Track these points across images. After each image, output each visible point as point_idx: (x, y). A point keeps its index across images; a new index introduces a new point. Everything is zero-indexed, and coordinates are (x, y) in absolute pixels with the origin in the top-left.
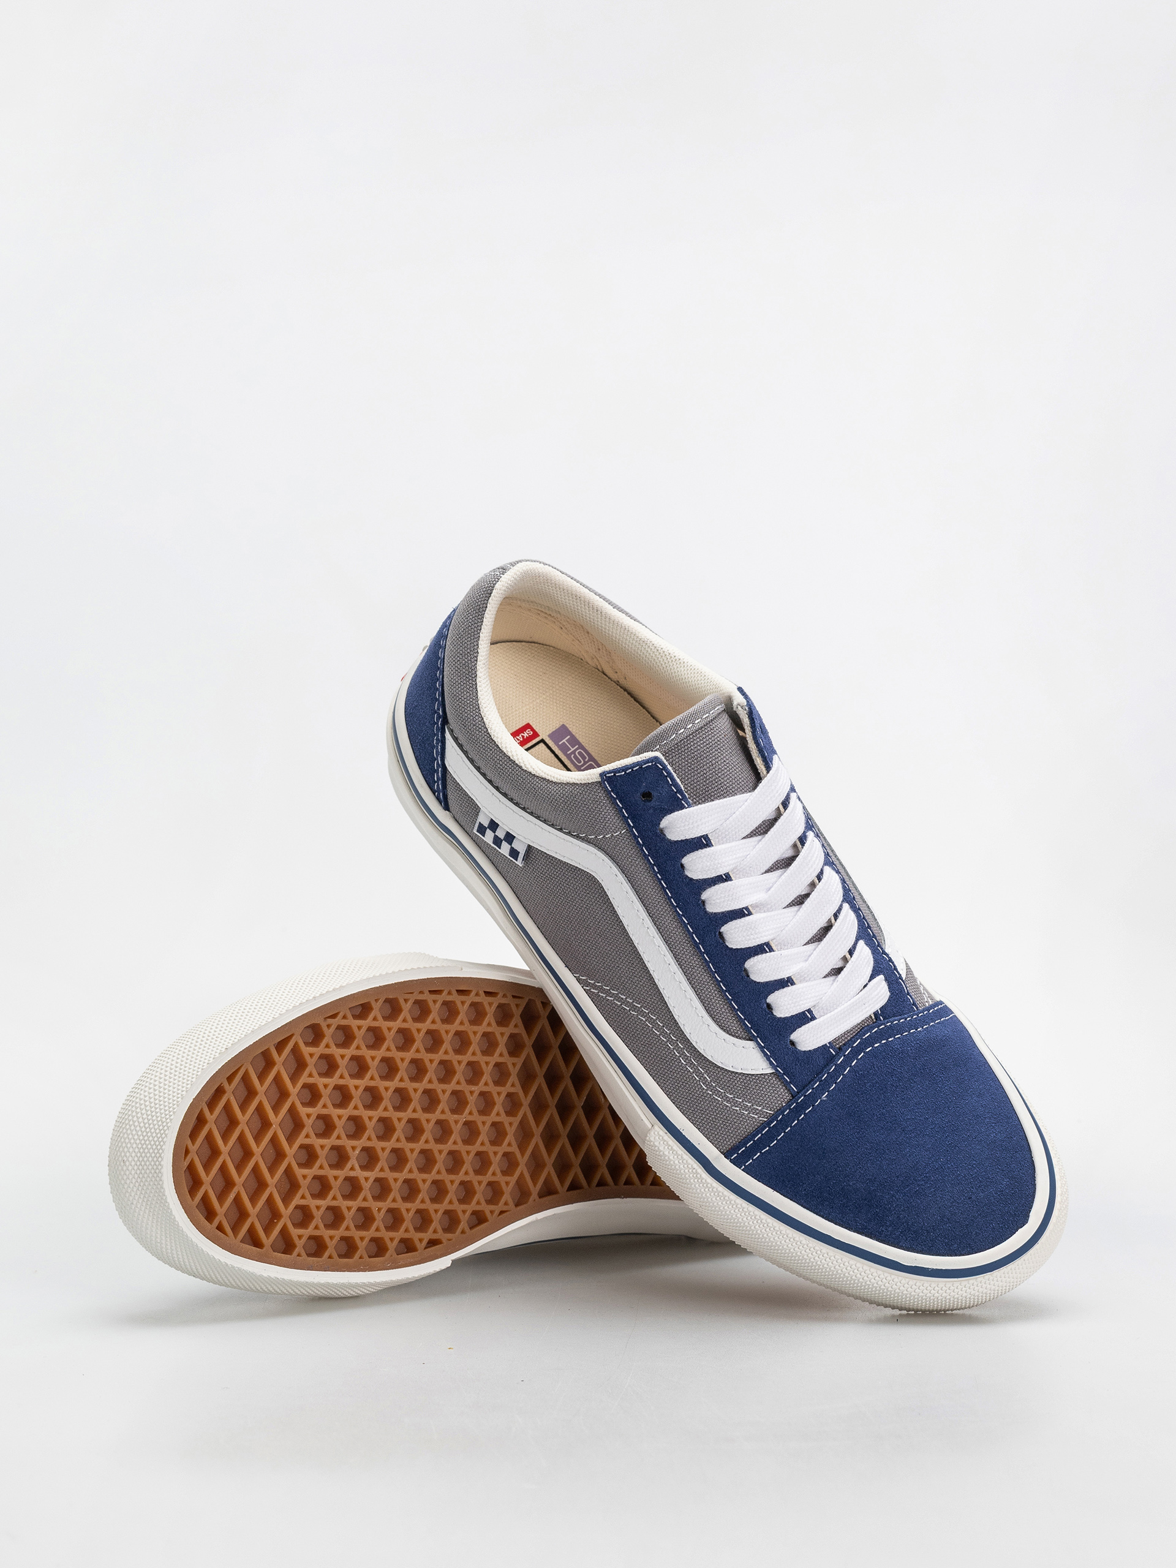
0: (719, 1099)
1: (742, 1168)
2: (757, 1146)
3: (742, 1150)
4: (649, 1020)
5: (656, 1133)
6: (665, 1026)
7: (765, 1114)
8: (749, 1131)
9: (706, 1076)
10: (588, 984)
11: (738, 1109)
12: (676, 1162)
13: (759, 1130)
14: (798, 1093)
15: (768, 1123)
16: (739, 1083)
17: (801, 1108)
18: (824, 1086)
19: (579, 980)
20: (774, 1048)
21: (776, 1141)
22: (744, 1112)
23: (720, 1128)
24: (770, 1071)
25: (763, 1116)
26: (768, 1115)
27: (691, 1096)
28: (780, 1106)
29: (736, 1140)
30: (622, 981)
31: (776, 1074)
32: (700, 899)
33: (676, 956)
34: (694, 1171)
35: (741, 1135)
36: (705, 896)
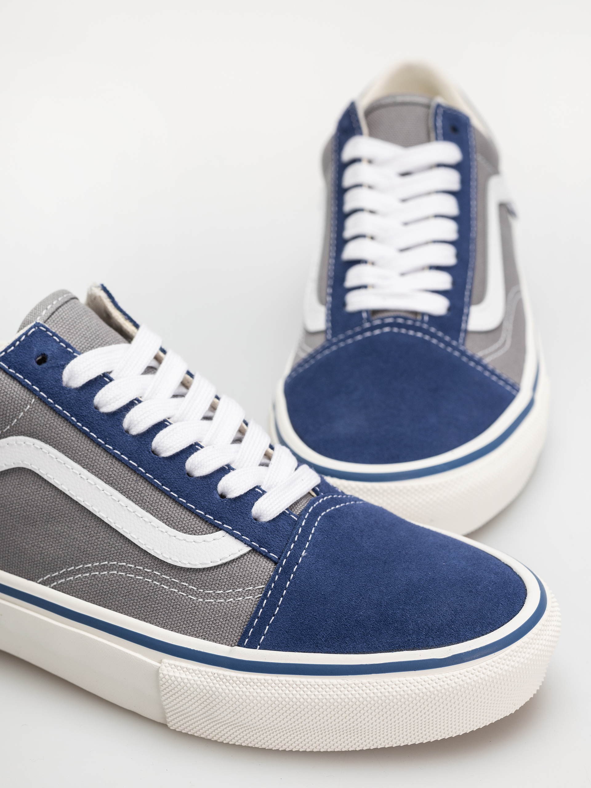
0: (212, 600)
1: (258, 648)
2: (264, 620)
3: (251, 631)
4: (120, 569)
5: (167, 665)
6: (137, 564)
7: (258, 591)
8: (250, 613)
9: (191, 587)
10: (53, 579)
11: (232, 599)
12: (196, 678)
13: (259, 606)
14: (279, 559)
15: (265, 595)
16: (224, 575)
17: (287, 570)
18: (300, 546)
19: (44, 583)
20: (242, 526)
21: (278, 608)
22: (238, 599)
23: (223, 626)
24: (247, 549)
25: (256, 593)
26: (261, 590)
27: (185, 614)
28: (269, 576)
29: (242, 628)
30: (82, 550)
31: (254, 550)
32: (122, 428)
33: (122, 492)
34: (216, 675)
35: (244, 620)
36: (126, 423)
